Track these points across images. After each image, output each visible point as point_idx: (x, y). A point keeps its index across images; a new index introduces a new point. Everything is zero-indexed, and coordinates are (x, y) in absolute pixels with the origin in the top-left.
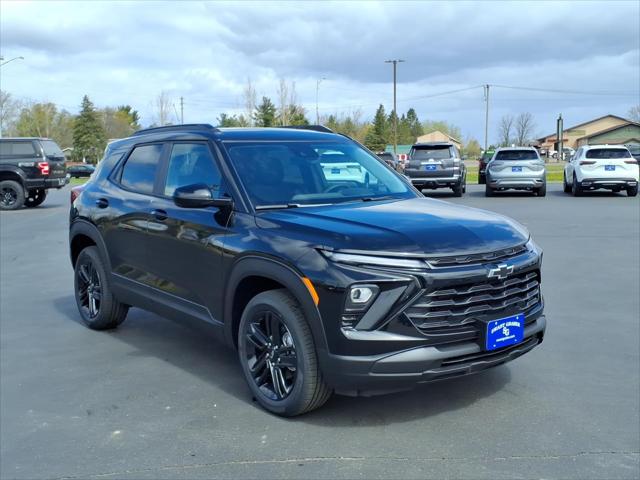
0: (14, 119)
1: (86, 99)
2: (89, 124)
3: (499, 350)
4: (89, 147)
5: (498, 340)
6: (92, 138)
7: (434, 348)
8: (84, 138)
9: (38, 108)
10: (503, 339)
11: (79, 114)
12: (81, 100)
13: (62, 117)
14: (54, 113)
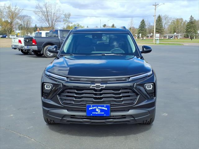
0: (169, 24)
1: (191, 16)
2: (191, 25)
3: (93, 117)
4: (190, 33)
5: (93, 113)
6: (192, 30)
7: (67, 110)
8: (189, 30)
9: (177, 20)
10: (97, 113)
11: (189, 22)
12: (190, 17)
13: (184, 23)
14: (182, 21)
